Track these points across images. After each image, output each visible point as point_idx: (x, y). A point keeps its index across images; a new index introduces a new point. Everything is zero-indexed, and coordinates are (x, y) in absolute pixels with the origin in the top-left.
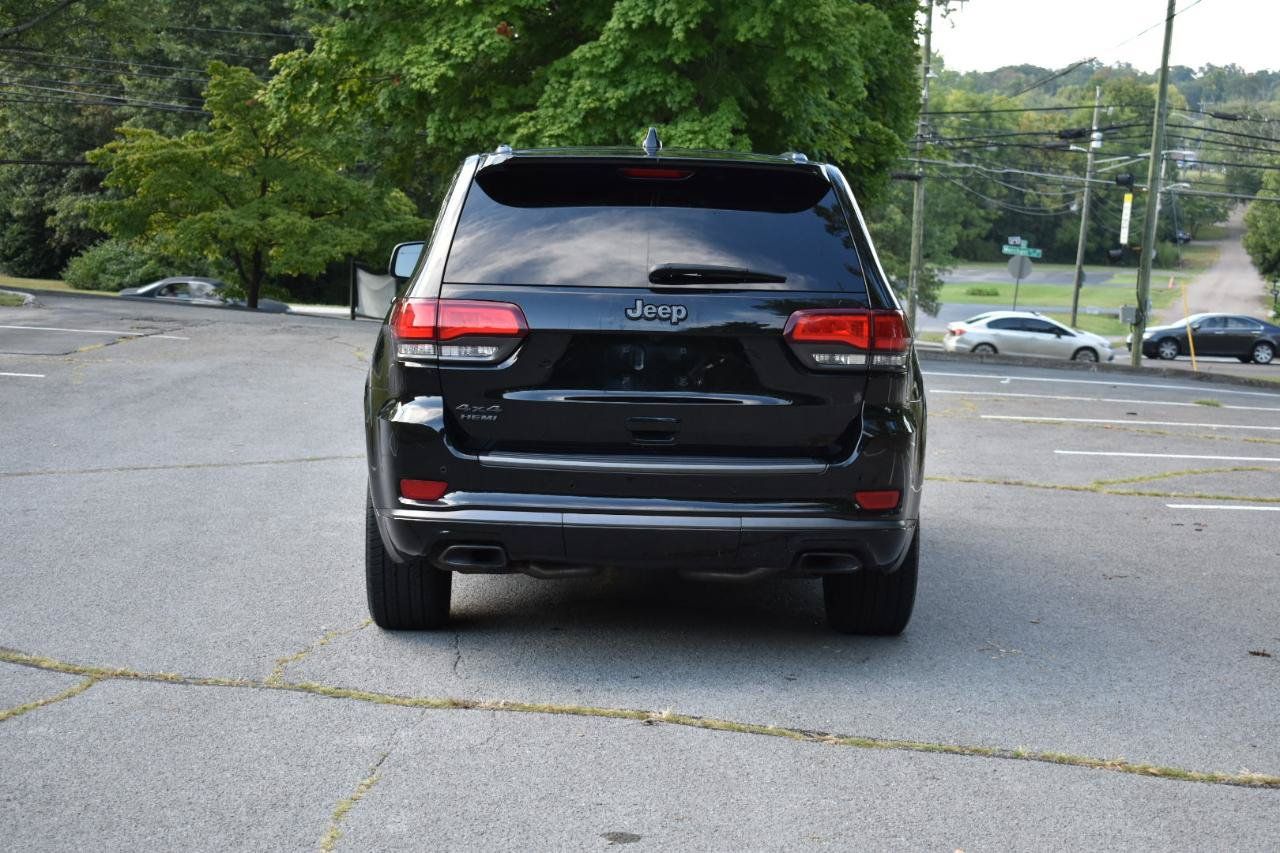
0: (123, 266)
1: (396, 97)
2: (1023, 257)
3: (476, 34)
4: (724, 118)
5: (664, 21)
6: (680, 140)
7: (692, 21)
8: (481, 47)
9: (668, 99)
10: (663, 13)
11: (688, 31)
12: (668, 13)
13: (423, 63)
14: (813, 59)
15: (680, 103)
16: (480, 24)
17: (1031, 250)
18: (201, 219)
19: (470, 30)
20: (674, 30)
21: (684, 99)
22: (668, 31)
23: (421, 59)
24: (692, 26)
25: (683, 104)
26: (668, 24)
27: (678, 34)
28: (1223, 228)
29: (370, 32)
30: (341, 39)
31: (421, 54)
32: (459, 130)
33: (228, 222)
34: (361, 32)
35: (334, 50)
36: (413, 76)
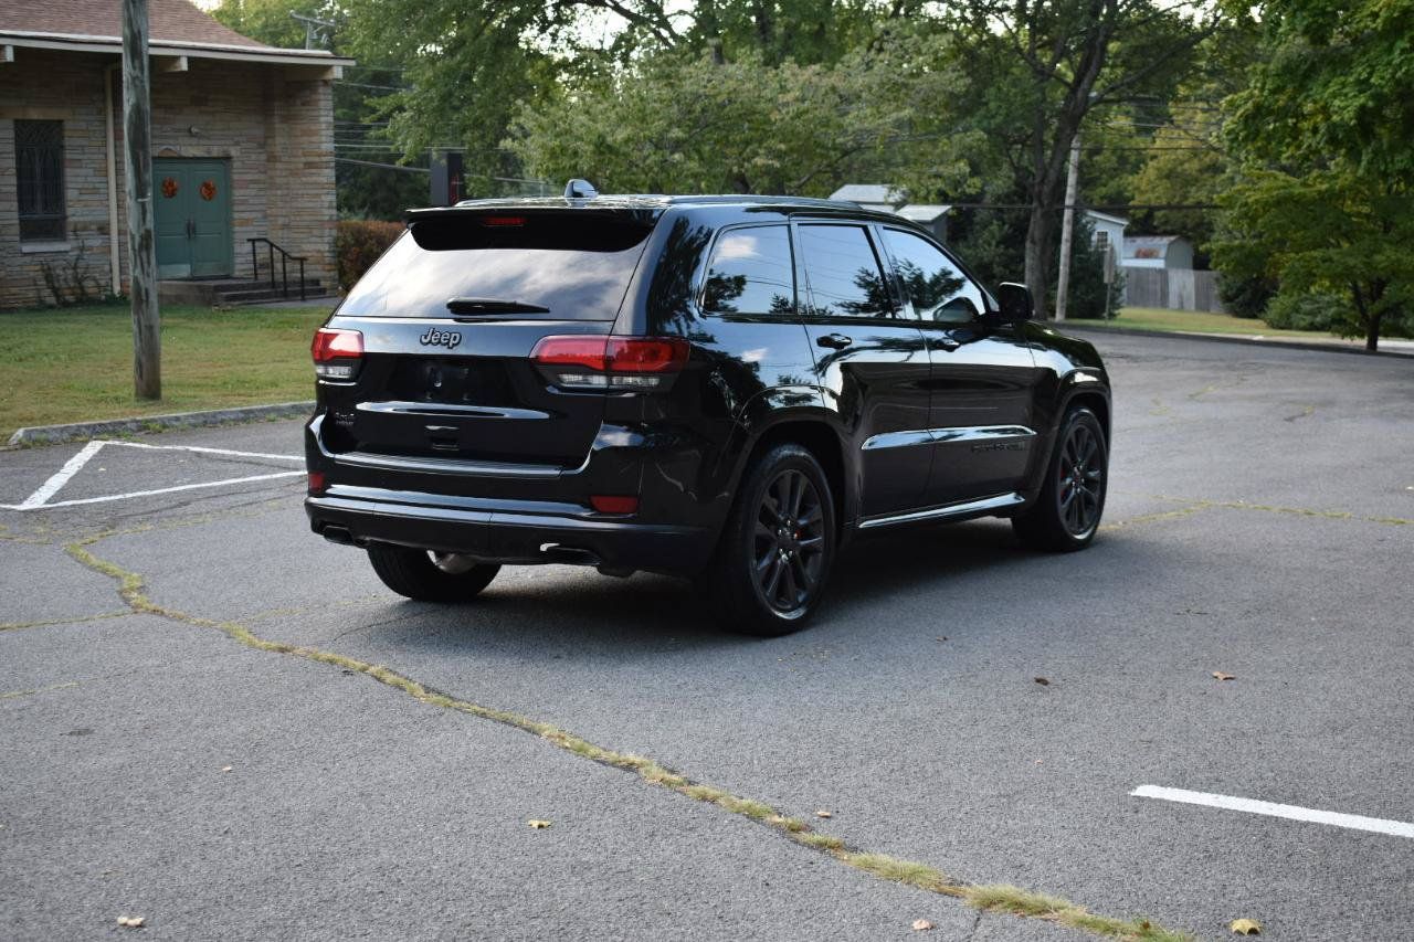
0: (1317, 305)
1: (1335, 130)
3: (1394, 62)
8: (1399, 74)
13: (1346, 95)
16: (1398, 52)
18: (1301, 258)
19: (1390, 58)
23: (1345, 91)
29: (1305, 67)
30: (1277, 75)
31: (1344, 85)
32: (1392, 161)
33: (1330, 260)
34: (1298, 66)
35: (1267, 87)
36: (1336, 109)
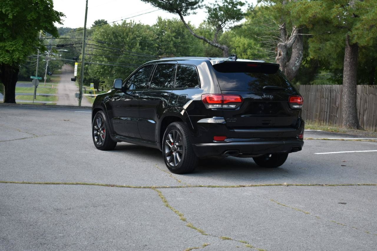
2: (36, 79)
4: (20, 41)
5: (6, 12)
6: (8, 47)
7: (15, 13)
9: (4, 35)
10: (6, 10)
11: (13, 16)
12: (7, 10)
14: (48, 26)
15: (7, 36)
17: (39, 77)
20: (9, 15)
21: (8, 36)
22: (7, 16)
24: (15, 15)
25: (8, 37)
26: (7, 14)
27: (10, 16)
28: (60, 71)
